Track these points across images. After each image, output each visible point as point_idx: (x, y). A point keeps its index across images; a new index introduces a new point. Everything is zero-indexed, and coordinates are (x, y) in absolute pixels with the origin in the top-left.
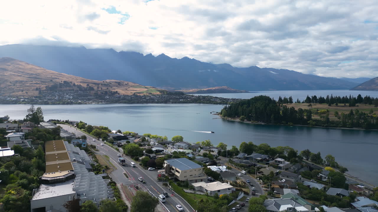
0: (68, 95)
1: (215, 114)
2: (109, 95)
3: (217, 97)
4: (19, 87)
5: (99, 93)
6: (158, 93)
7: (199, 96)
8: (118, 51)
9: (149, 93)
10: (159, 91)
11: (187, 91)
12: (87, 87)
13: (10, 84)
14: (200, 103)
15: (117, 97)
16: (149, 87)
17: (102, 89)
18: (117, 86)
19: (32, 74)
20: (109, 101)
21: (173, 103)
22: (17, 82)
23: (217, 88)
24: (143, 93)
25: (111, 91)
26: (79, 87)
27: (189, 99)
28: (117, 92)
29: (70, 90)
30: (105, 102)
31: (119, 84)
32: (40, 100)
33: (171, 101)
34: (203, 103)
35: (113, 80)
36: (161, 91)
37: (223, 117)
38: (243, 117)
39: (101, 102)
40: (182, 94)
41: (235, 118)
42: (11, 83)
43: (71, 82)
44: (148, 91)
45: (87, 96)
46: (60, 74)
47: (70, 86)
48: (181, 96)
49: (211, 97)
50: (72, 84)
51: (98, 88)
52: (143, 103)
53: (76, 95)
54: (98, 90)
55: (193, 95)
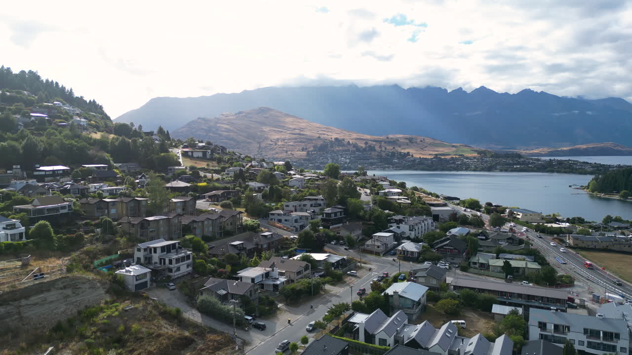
0: (343, 157)
1: (578, 188)
2: (398, 158)
3: (587, 163)
4: (282, 146)
5: (384, 154)
6: (476, 155)
7: (550, 160)
8: (406, 88)
9: (459, 155)
10: (476, 151)
11: (528, 152)
12: (366, 147)
13: (272, 143)
14: (552, 171)
15: (409, 161)
16: (458, 145)
17: (386, 149)
18: (407, 145)
19: (295, 129)
20: (399, 167)
21: (501, 171)
22: (278, 139)
23: (591, 146)
24: (449, 155)
25: (400, 152)
26: (355, 146)
27: (530, 166)
28: (408, 153)
29: (343, 151)
30: (393, 168)
31: (411, 142)
32: (311, 164)
33: (498, 167)
34: (558, 172)
35: (401, 136)
36: (480, 153)
37: (591, 193)
38: (624, 193)
39: (388, 168)
40: (519, 156)
41: (613, 195)
42: (271, 141)
43: (344, 140)
44: (456, 151)
45: (368, 160)
46: (327, 128)
47: (343, 145)
48: (517, 159)
49: (576, 163)
50: (345, 142)
51: (380, 147)
52: (451, 170)
53: (353, 157)
54: (381, 151)
55: (539, 158)
